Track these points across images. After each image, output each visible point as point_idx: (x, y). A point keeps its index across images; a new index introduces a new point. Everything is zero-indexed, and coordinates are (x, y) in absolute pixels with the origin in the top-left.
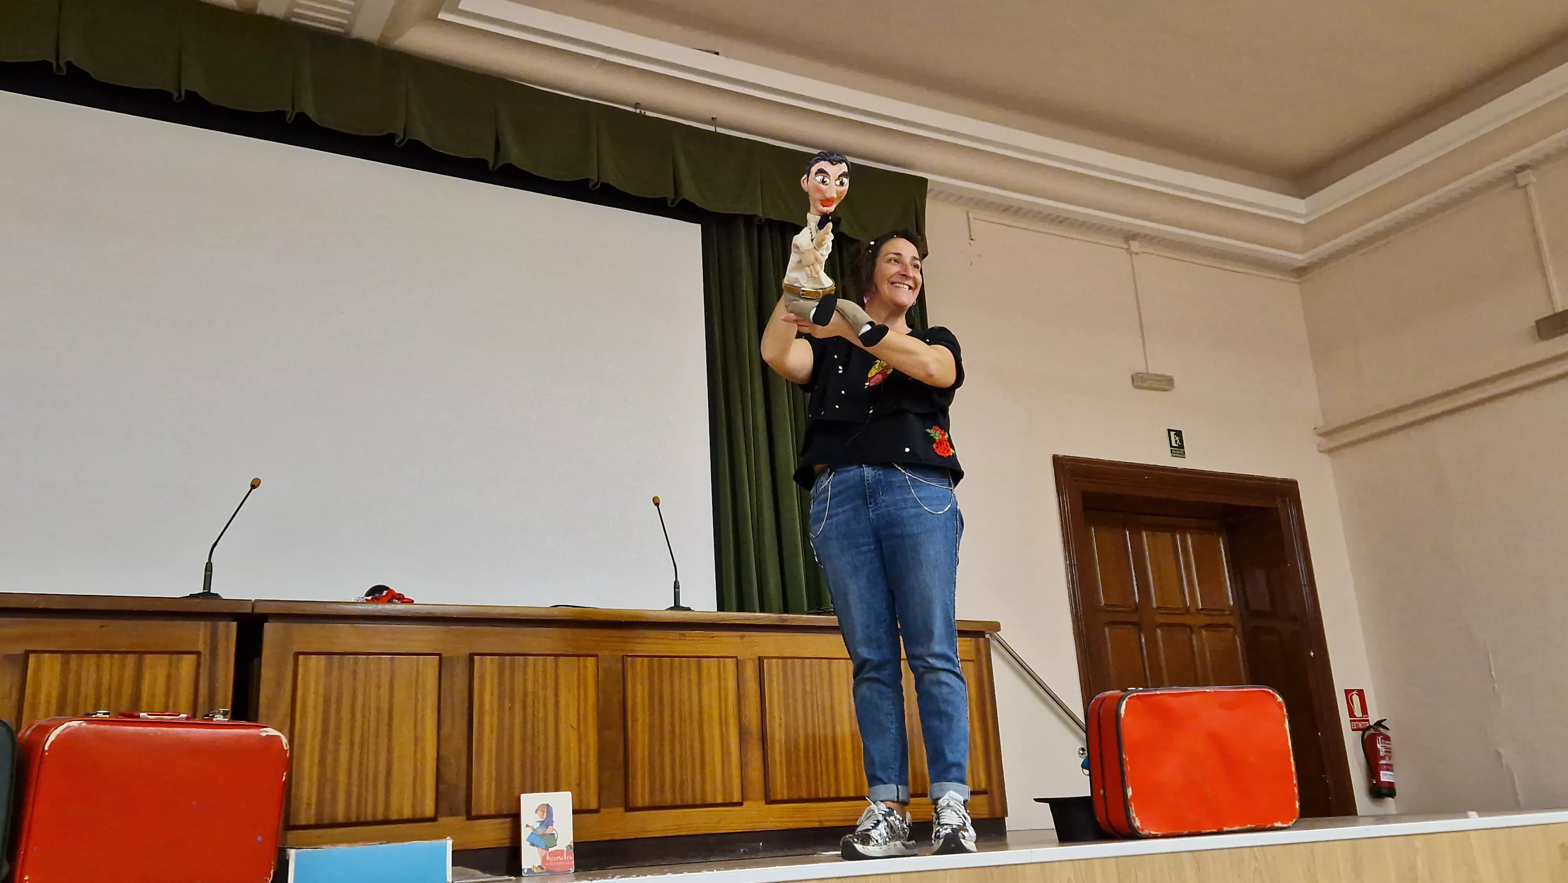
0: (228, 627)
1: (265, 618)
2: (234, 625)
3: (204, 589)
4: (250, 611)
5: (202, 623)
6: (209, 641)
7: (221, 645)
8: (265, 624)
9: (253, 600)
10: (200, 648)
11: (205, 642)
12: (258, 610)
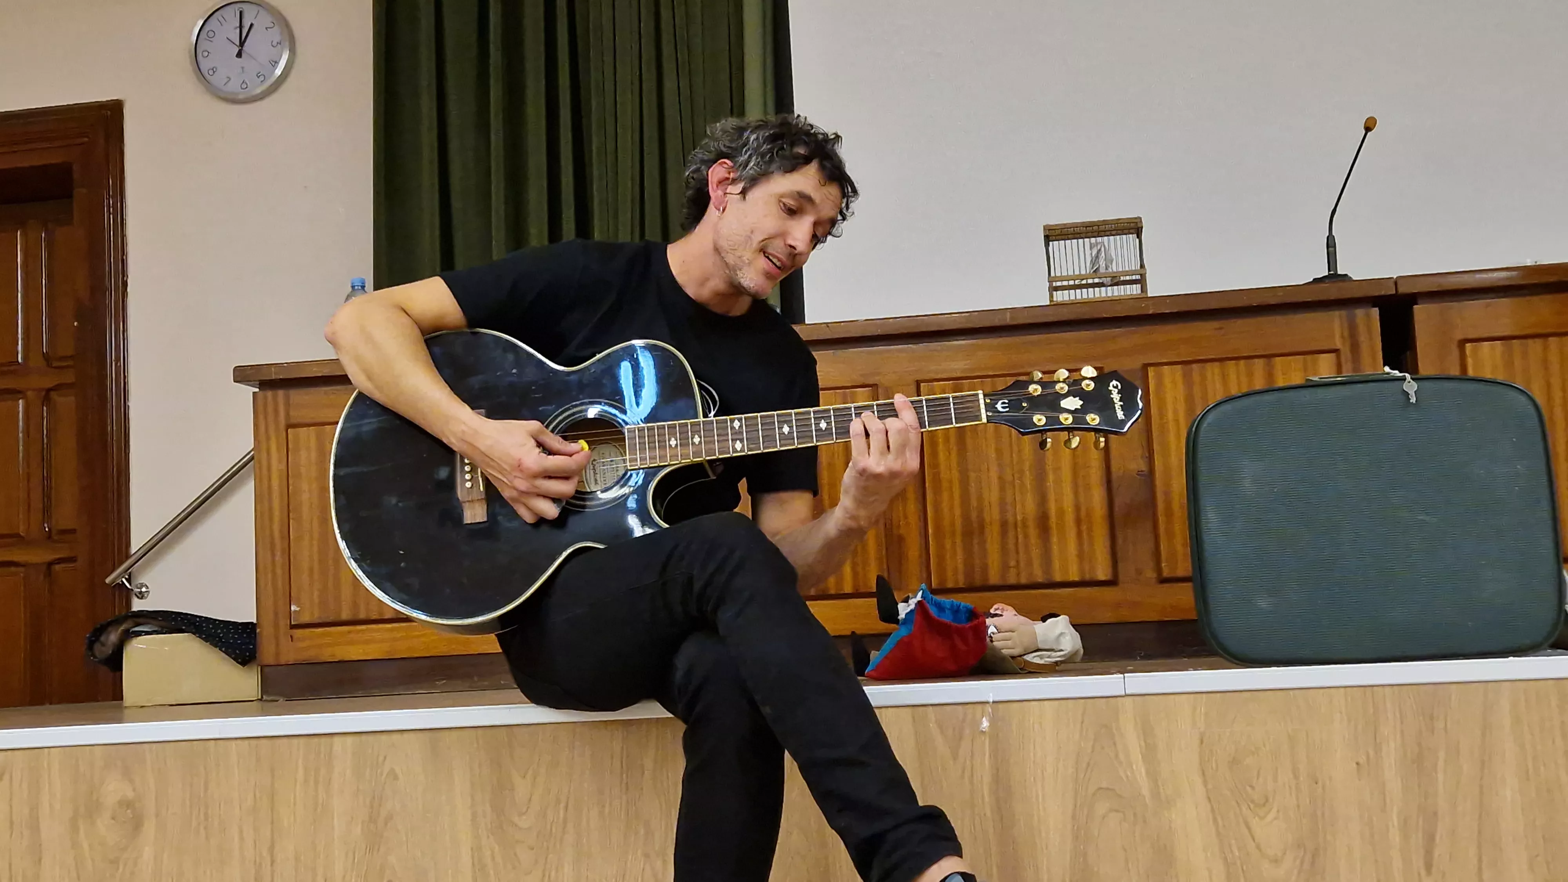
0: (1368, 316)
1: (1413, 299)
2: (1375, 312)
3: (1329, 270)
4: (1394, 292)
5: (1337, 313)
6: (1346, 334)
7: (1363, 338)
8: (1415, 307)
9: (1395, 277)
10: (1338, 344)
11: (1342, 337)
12: (1402, 290)
